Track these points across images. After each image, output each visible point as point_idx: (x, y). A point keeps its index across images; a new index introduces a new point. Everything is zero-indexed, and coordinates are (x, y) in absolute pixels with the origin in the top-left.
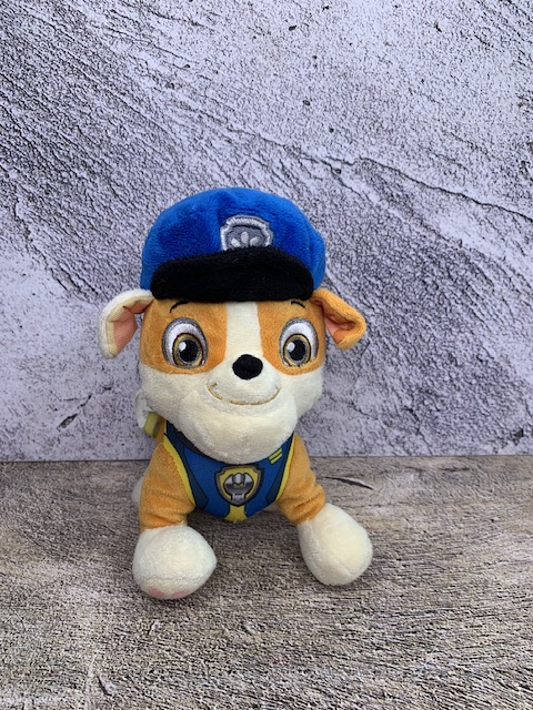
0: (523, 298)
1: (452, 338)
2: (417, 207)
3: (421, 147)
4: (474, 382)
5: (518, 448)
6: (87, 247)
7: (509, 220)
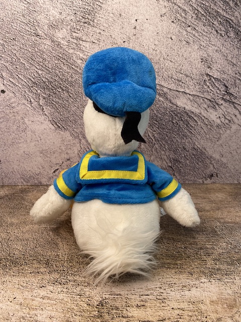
0: (209, 127)
1: (184, 141)
2: (169, 97)
3: (169, 77)
4: (193, 157)
5: (211, 181)
6: (61, 113)
7: (201, 100)
